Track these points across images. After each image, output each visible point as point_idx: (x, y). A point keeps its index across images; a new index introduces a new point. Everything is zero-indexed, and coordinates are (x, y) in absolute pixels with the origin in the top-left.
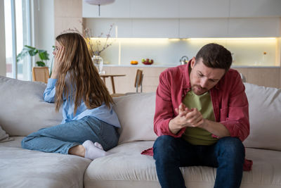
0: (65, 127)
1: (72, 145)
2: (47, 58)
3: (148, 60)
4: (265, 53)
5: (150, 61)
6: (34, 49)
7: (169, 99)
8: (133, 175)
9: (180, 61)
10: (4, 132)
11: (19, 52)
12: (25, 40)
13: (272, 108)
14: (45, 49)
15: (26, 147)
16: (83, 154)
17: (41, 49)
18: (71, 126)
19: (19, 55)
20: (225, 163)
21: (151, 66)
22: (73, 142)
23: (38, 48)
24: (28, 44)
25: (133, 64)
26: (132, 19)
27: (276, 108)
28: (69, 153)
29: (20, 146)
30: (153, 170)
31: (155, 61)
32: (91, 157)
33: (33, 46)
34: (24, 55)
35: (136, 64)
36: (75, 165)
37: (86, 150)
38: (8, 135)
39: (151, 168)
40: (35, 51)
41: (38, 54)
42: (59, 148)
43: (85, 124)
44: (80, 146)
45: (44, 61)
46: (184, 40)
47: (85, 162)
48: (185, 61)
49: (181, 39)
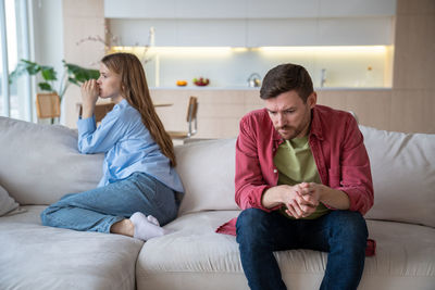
1: (115, 220)
2: (53, 78)
3: (202, 79)
4: (370, 69)
5: (205, 81)
6: (35, 64)
7: (255, 154)
8: (206, 264)
9: (249, 80)
10: (12, 200)
11: (12, 69)
12: (20, 51)
13: (398, 162)
14: (50, 65)
15: (48, 223)
16: (131, 233)
17: (44, 65)
19: (13, 73)
20: (340, 248)
23: (40, 64)
24: (26, 58)
25: (180, 85)
26: (177, 20)
27: (404, 163)
28: (111, 232)
29: (40, 221)
30: (235, 257)
31: (211, 82)
32: (143, 236)
33: (33, 60)
34: (20, 74)
35: (184, 85)
36: (124, 251)
37: (135, 226)
38: (18, 204)
39: (233, 253)
40: (36, 67)
41: (40, 72)
42: (96, 224)
43: (134, 186)
44: (126, 221)
45: (50, 82)
46: (253, 49)
47: (134, 244)
48: (255, 80)
49: (249, 48)
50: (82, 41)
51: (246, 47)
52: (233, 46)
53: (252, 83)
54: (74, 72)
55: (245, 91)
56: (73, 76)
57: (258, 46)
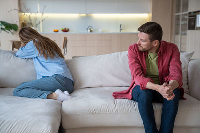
0: (42, 81)
1: (49, 93)
3: (66, 29)
5: (67, 30)
9: (88, 29)
16: (56, 98)
18: (46, 81)
21: (68, 33)
22: (49, 91)
25: (55, 32)
28: (48, 98)
31: (70, 30)
35: (58, 31)
37: (58, 95)
43: (55, 79)
44: (54, 93)
46: (89, 15)
48: (90, 29)
49: (87, 14)
50: (11, 11)
51: (86, 14)
52: (80, 14)
53: (89, 31)
54: (5, 25)
55: (86, 34)
56: (4, 27)
57: (92, 14)
